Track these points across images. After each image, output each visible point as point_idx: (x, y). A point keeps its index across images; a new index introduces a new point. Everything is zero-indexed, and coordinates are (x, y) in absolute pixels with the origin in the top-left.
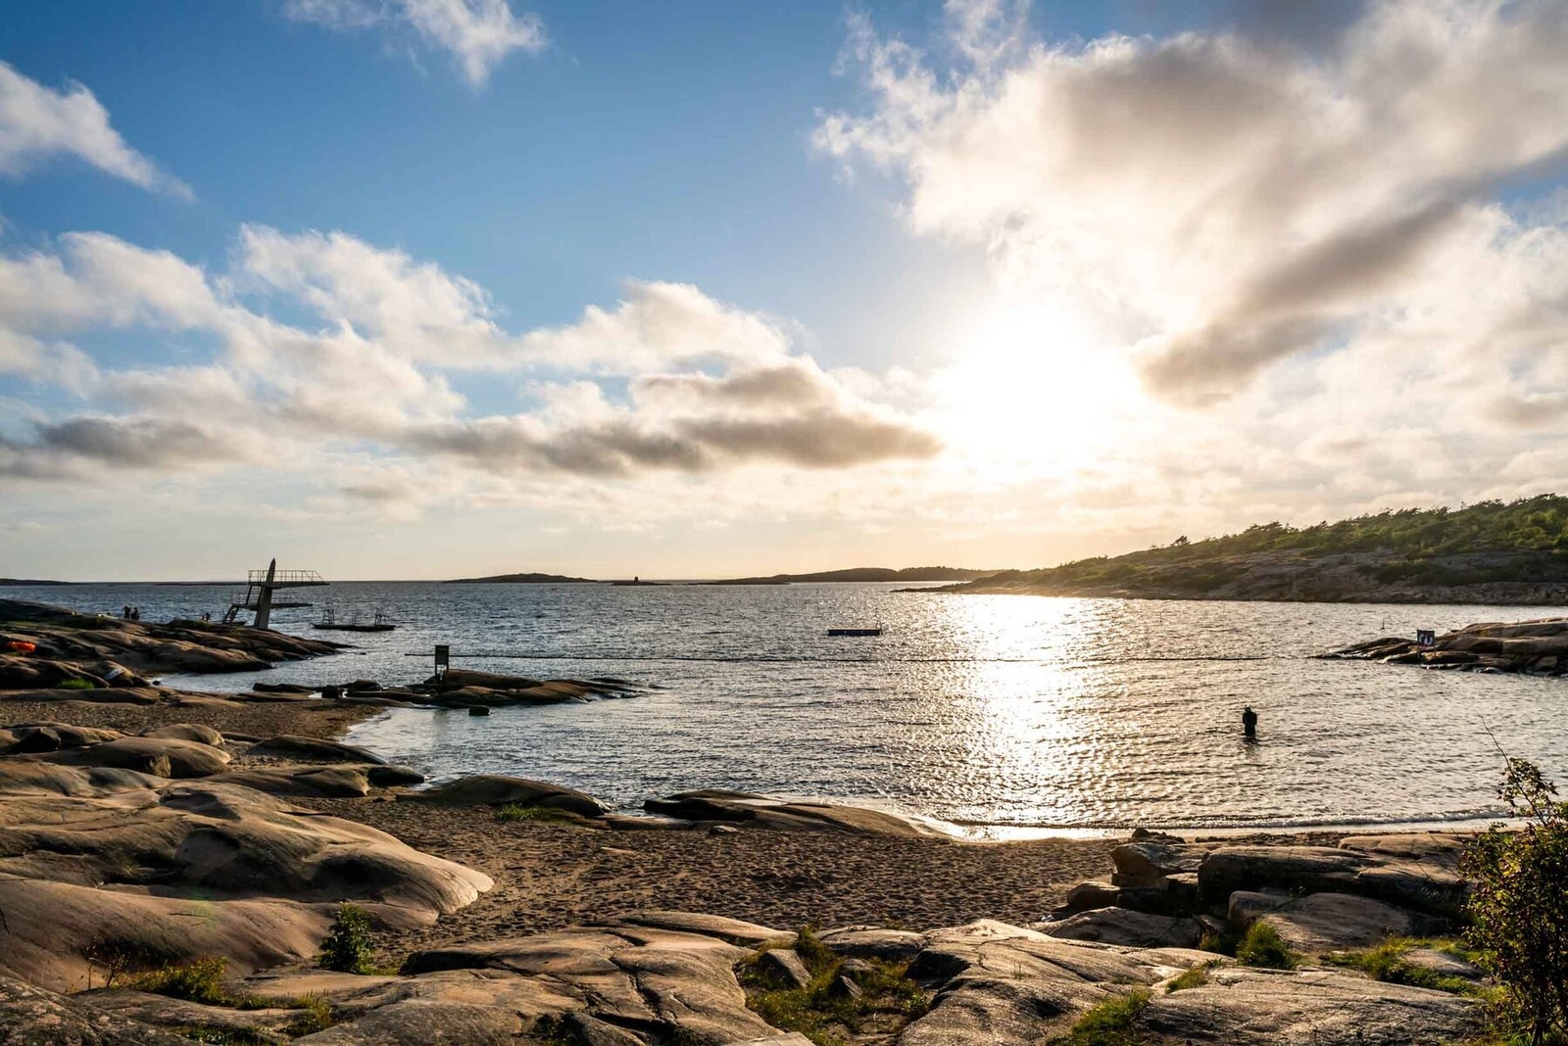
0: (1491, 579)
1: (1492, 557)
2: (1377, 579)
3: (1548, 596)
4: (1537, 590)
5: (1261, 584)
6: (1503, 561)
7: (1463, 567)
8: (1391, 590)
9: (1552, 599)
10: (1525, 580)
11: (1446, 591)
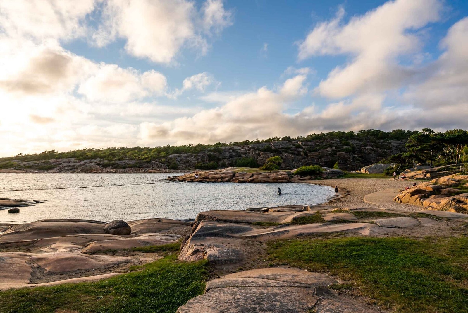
0: (132, 167)
1: (130, 161)
2: (102, 167)
3: (145, 171)
4: (142, 170)
5: (67, 168)
6: (132, 162)
7: (123, 164)
8: (107, 170)
9: (145, 172)
10: (139, 167)
11: (121, 170)
